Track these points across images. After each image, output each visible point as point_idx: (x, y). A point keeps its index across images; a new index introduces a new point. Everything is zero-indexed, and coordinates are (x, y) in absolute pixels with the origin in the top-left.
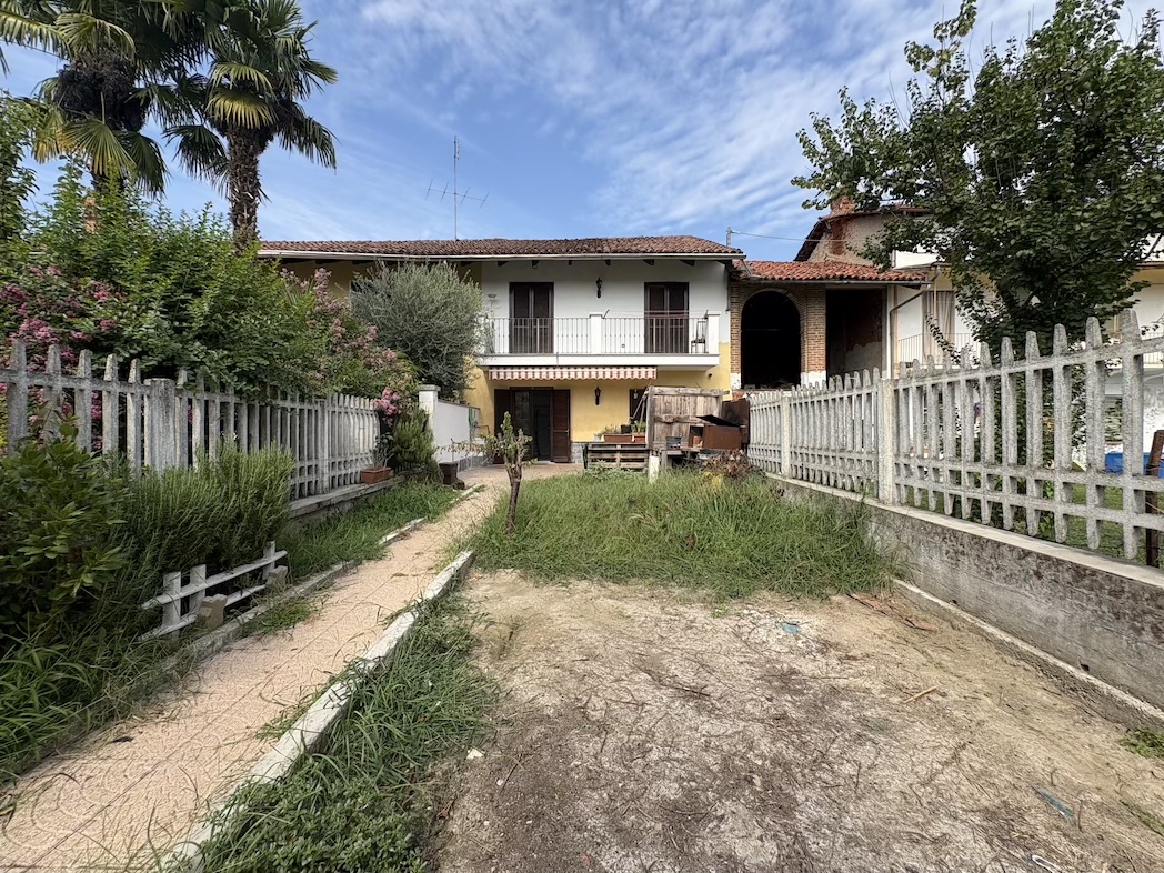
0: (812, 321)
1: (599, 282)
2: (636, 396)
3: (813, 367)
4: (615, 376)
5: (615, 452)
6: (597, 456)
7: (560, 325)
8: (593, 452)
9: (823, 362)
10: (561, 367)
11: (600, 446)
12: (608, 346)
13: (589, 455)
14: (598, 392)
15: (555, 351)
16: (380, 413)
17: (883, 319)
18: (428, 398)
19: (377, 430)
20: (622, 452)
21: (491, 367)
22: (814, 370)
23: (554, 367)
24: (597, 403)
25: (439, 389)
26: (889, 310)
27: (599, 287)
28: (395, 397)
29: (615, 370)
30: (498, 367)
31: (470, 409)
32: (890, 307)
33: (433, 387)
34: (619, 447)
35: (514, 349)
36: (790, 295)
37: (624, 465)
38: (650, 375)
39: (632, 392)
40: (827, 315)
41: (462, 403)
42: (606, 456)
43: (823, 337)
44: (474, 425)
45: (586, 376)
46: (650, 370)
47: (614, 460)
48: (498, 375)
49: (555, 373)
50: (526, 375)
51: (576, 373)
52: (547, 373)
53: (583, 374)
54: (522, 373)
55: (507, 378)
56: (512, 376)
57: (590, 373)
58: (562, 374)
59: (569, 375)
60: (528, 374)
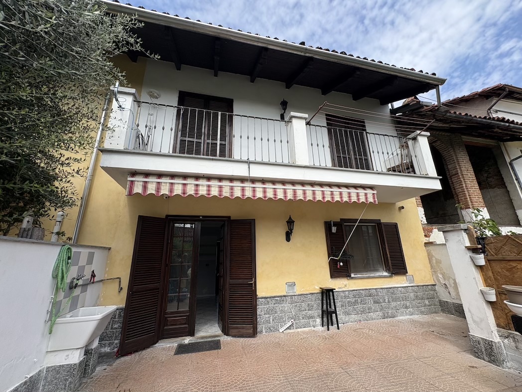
0: (462, 164)
1: (284, 105)
2: (334, 229)
3: (476, 204)
10: (253, 180)
14: (291, 223)
15: (236, 156)
21: (134, 173)
22: (478, 206)
23: (242, 180)
24: (288, 239)
26: (508, 161)
27: (283, 109)
30: (147, 174)
38: (371, 200)
39: (328, 226)
40: (470, 160)
45: (290, 196)
46: (369, 191)
48: (145, 188)
49: (243, 190)
50: (197, 190)
51: (275, 190)
52: (232, 188)
53: (285, 193)
54: (188, 187)
55: (162, 192)
56: (171, 191)
57: (295, 191)
58: (254, 191)
59: (265, 192)
60: (200, 188)
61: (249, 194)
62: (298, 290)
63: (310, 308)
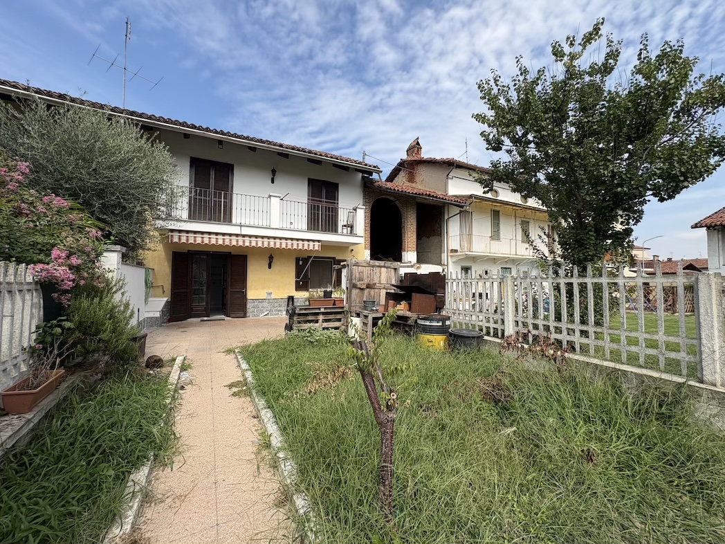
0: (409, 220)
1: (274, 172)
2: (301, 263)
3: (410, 249)
4: (289, 247)
5: (317, 314)
6: (302, 319)
7: (239, 201)
8: (299, 315)
9: (415, 246)
10: (244, 236)
11: (306, 309)
12: (285, 223)
13: (295, 318)
14: (271, 258)
15: (234, 222)
16: (47, 287)
17: (442, 223)
18: (111, 261)
19: (39, 314)
20: (324, 314)
21: (172, 231)
22: (410, 251)
23: (237, 235)
24: (270, 267)
25: (124, 250)
26: (446, 218)
27: (274, 175)
28: (75, 261)
29: (289, 242)
30: (180, 231)
31: (147, 270)
32: (446, 217)
33: (118, 248)
34: (322, 310)
35: (194, 215)
36: (397, 203)
37: (325, 325)
38: (316, 248)
39: (298, 260)
40: (417, 217)
41: (140, 264)
42: (310, 318)
43: (415, 230)
44: (149, 285)
45: (266, 245)
46: (317, 244)
47: (317, 321)
48: (180, 239)
49: (237, 241)
50: (210, 241)
51: (257, 242)
52: (231, 240)
53: (263, 243)
54: (205, 239)
55: (190, 242)
56: (195, 241)
57: (269, 243)
58: (244, 242)
59: (250, 243)
60: (212, 239)
61: (241, 243)
62: (273, 296)
63: (280, 306)
